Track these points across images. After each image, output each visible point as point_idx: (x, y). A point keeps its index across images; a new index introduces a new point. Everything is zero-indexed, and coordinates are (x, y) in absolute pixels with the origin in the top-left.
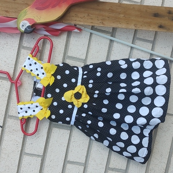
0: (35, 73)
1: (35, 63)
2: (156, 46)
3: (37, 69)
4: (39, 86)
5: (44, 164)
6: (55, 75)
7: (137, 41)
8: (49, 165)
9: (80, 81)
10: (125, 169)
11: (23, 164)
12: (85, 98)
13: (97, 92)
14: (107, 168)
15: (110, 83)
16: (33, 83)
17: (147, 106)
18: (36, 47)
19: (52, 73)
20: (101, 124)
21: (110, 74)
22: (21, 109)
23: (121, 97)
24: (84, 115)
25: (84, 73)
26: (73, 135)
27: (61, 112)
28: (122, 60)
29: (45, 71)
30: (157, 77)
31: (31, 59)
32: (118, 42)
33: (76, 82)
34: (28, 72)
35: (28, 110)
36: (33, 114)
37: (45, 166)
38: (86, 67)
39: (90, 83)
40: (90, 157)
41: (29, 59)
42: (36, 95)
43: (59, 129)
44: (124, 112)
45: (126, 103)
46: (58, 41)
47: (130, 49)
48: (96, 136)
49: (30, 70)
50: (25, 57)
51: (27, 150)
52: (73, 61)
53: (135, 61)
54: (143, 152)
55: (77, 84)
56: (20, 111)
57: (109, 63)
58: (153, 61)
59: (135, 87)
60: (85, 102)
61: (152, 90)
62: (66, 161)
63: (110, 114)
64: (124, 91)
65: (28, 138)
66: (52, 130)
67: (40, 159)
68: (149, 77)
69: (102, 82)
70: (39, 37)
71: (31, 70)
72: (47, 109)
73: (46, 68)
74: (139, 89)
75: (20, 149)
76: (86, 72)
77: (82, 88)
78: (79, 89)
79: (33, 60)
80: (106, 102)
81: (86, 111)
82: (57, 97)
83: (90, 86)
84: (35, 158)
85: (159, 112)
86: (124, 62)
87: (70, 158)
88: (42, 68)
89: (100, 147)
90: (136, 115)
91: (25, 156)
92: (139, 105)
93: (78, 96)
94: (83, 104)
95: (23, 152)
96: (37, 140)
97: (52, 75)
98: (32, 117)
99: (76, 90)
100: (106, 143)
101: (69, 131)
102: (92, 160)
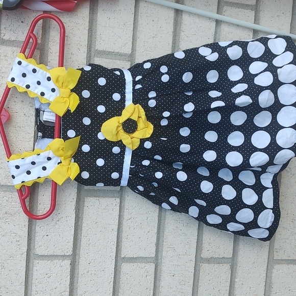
0: (36, 91)
1: (34, 71)
2: (261, 14)
3: (39, 83)
4: (48, 117)
5: (76, 271)
6: (77, 90)
7: (225, 8)
8: (86, 271)
9: (129, 96)
10: (231, 256)
11: (35, 277)
12: (146, 130)
13: (166, 114)
14: (199, 260)
15: (190, 94)
16: (34, 114)
17: (265, 129)
18: (30, 37)
19: (72, 86)
20: (182, 176)
21: (187, 76)
22: (17, 167)
23: (214, 118)
24: (146, 163)
25: (136, 80)
26: (126, 207)
27: (100, 162)
28: (204, 46)
29: (57, 84)
30: (279, 70)
31: (24, 62)
32: (190, 13)
33: (123, 99)
34: (20, 90)
35: (32, 168)
36: (44, 174)
37: (80, 275)
38: (136, 67)
39: (151, 99)
40: (164, 243)
41: (20, 63)
42: (43, 137)
43: (97, 198)
44: (222, 147)
45: (225, 128)
46: (74, 21)
47: (214, 24)
48: (174, 200)
49: (24, 86)
50: (9, 61)
51: (39, 249)
52: (107, 60)
53: (231, 45)
54: (266, 218)
55: (126, 103)
56: (15, 172)
57: (180, 55)
58: (264, 41)
59: (239, 95)
60: (147, 137)
61: (272, 95)
62: (119, 260)
63: (196, 154)
64: (221, 104)
65: (38, 224)
66: (84, 201)
67: (67, 262)
68: (262, 72)
69: (175, 93)
70: (32, 17)
71: (28, 87)
72: (70, 161)
73: (58, 78)
74: (248, 97)
75: (25, 249)
76: (138, 78)
77: (136, 109)
78: (131, 112)
79: (29, 65)
80: (185, 132)
81: (149, 154)
82: (88, 135)
83: (152, 103)
84: (57, 262)
85: (289, 136)
86: (210, 50)
87: (126, 252)
88: (49, 79)
89: (181, 222)
90: (247, 149)
91: (38, 261)
92: (249, 129)
93: (130, 126)
94: (143, 141)
95: (32, 255)
96: (57, 226)
97: (72, 91)
98: (41, 181)
99: (125, 115)
100: (194, 211)
101: (118, 200)
102: (169, 249)
